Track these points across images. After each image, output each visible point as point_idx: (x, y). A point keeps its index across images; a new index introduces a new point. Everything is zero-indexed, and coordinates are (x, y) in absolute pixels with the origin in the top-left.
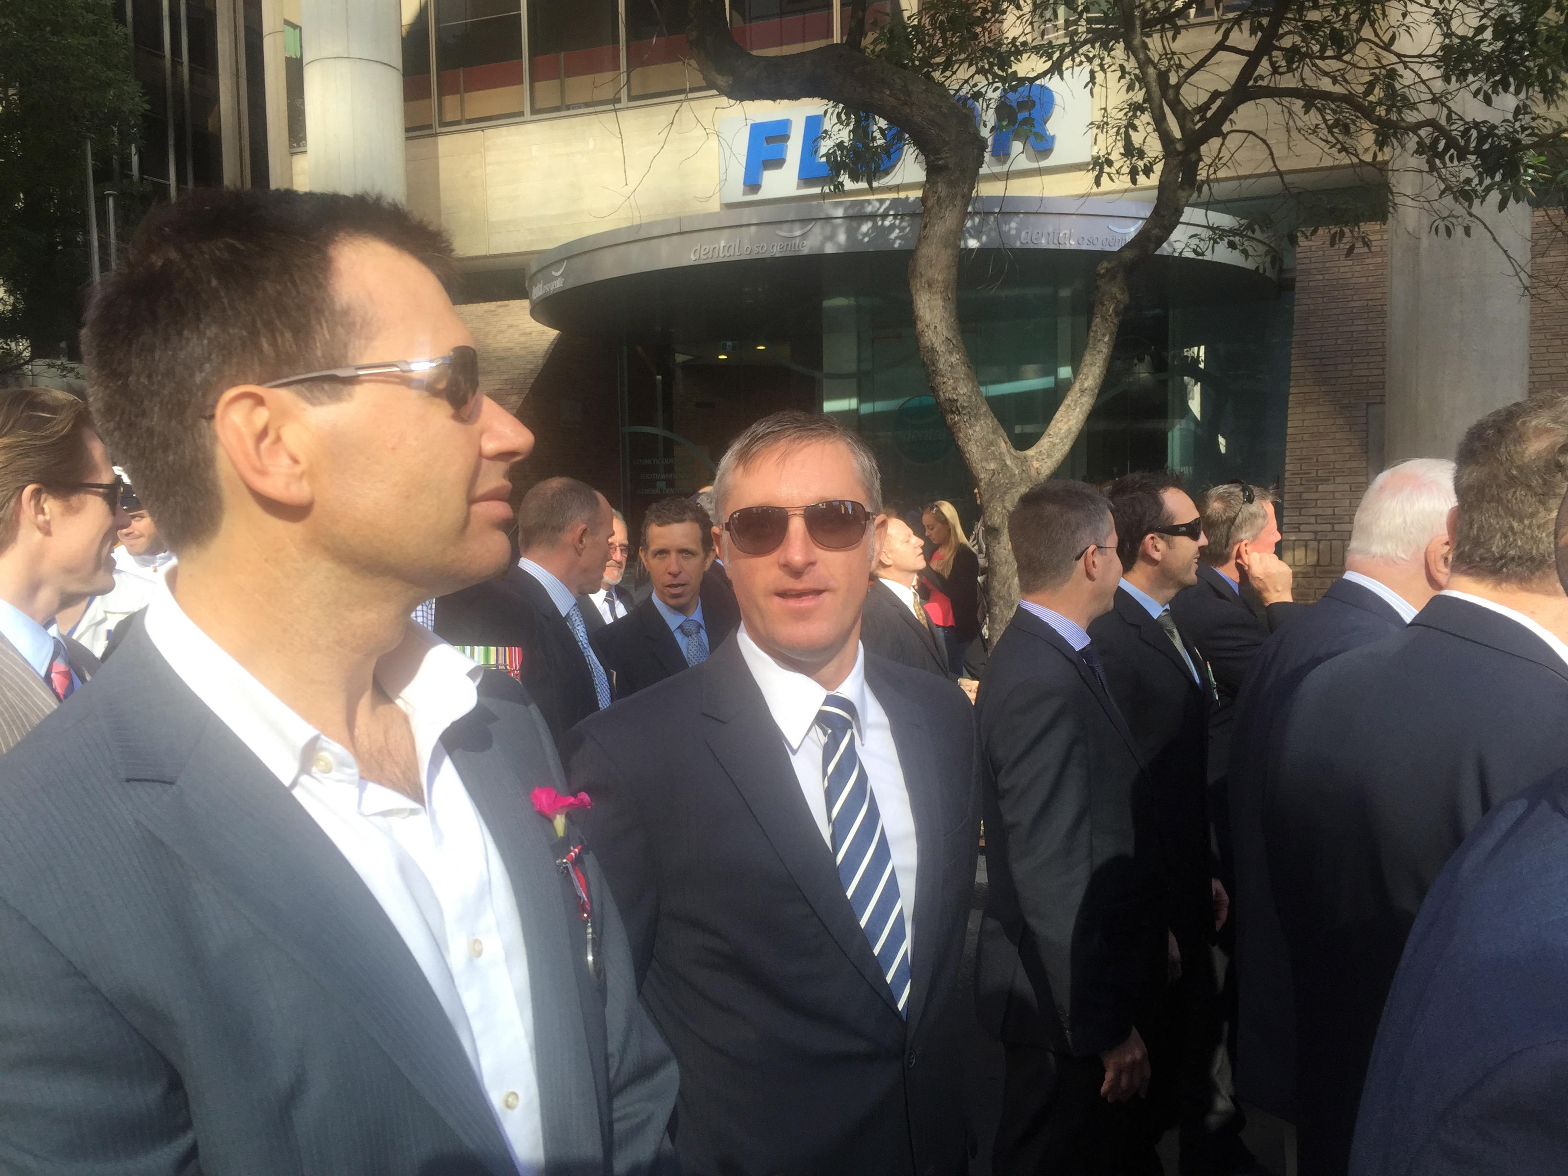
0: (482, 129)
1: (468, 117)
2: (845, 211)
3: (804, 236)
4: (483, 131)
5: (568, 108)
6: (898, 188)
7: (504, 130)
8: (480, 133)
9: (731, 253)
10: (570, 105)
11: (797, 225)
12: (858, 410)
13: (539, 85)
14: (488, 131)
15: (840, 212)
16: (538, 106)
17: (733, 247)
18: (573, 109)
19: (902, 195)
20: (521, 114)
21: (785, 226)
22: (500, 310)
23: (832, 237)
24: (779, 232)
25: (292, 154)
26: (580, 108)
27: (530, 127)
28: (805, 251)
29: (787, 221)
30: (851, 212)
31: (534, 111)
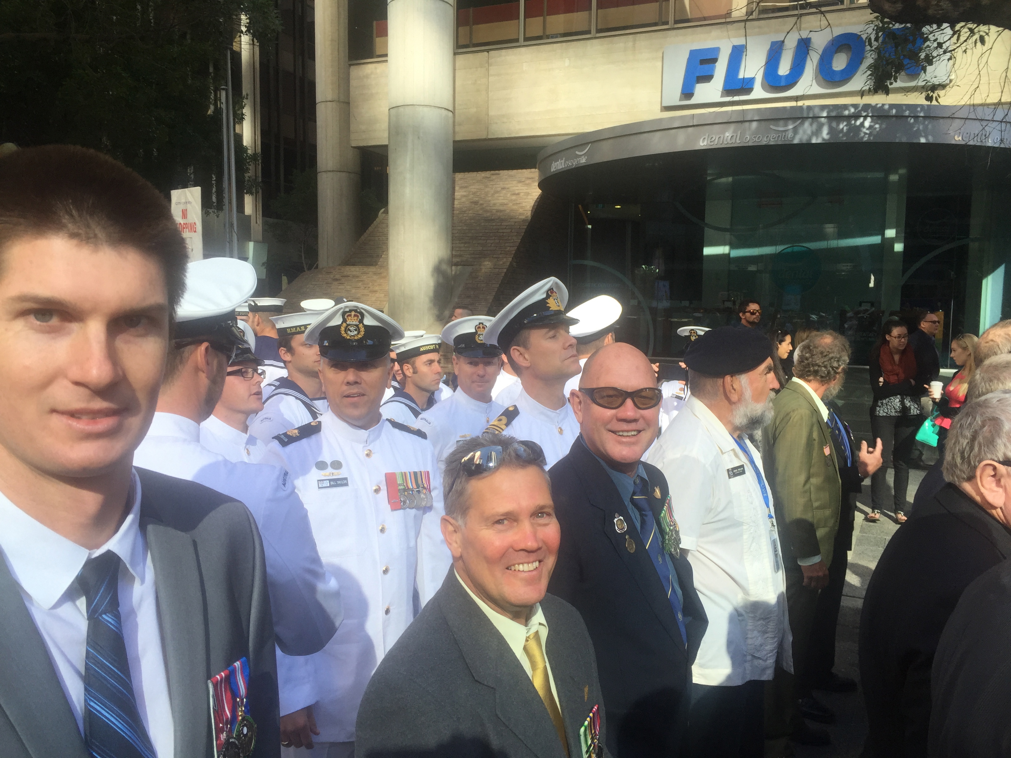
0: (488, 51)
1: (475, 41)
2: (828, 113)
3: (795, 130)
4: (488, 52)
5: (548, 37)
6: (797, 98)
7: (503, 52)
8: (486, 53)
9: (733, 141)
10: (549, 35)
11: (790, 122)
12: (729, 254)
13: (529, 20)
14: (492, 53)
15: (825, 114)
16: (527, 36)
17: (735, 137)
18: (552, 37)
19: (800, 103)
20: (517, 40)
21: (781, 123)
22: (494, 177)
23: (817, 132)
24: (771, 127)
25: (350, 65)
26: (557, 37)
27: (523, 50)
28: (796, 141)
29: (783, 119)
30: (833, 114)
31: (526, 39)
